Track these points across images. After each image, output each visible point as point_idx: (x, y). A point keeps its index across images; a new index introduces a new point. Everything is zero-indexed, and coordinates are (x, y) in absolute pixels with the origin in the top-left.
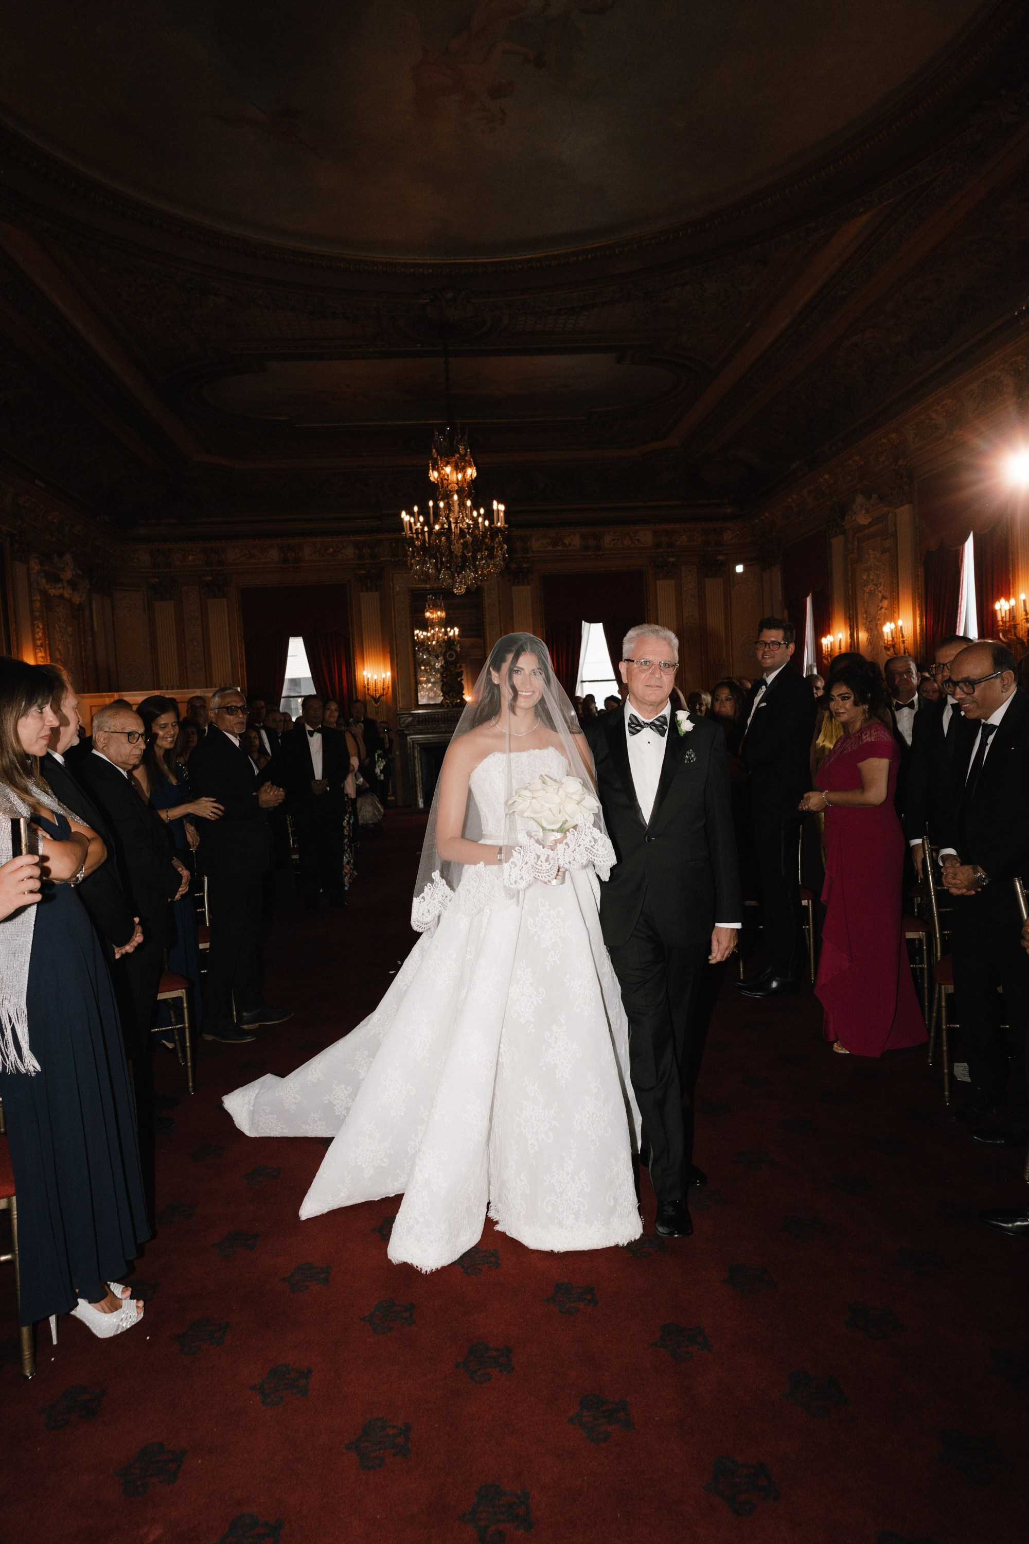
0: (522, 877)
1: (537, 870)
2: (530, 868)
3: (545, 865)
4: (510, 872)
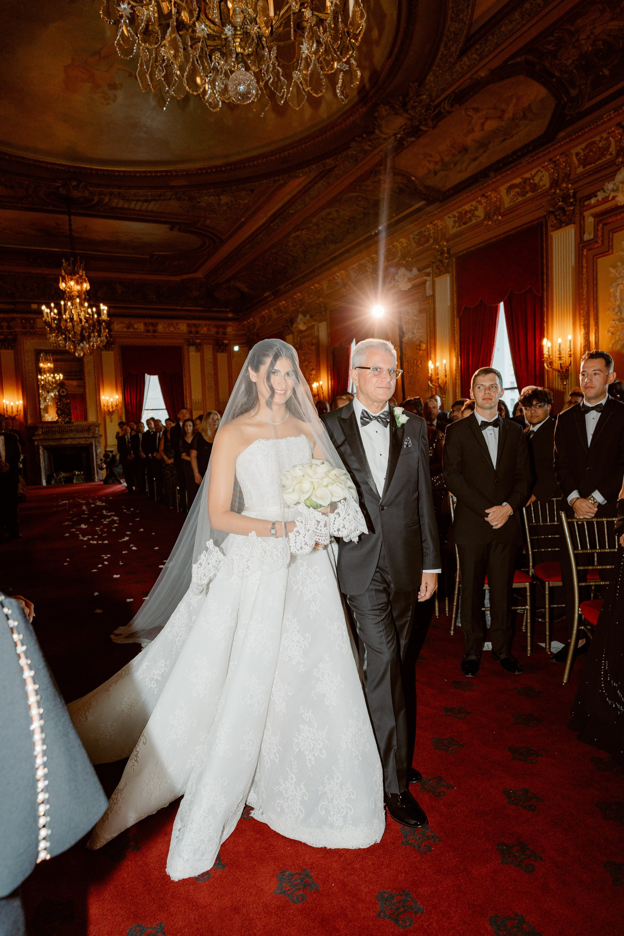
0: (306, 543)
1: (317, 534)
2: (312, 534)
3: (324, 529)
4: (295, 540)
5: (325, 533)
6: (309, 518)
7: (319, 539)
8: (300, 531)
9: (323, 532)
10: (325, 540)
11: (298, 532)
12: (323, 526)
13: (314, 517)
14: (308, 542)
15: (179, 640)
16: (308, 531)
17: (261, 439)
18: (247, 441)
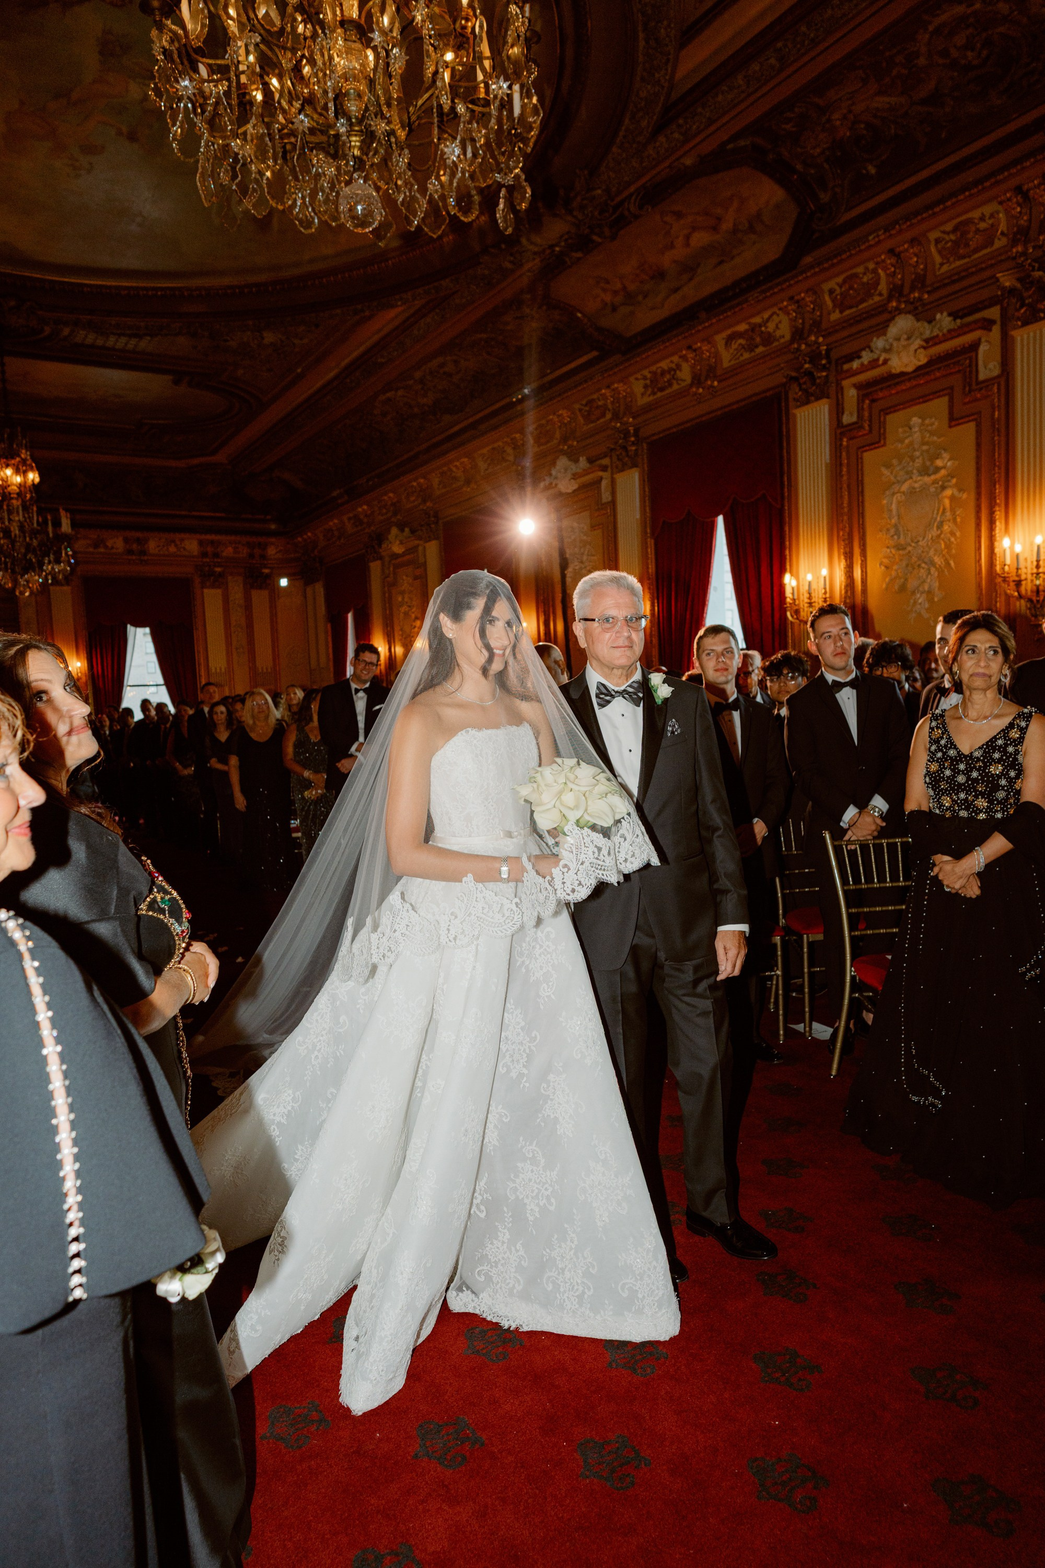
0: (580, 882)
4: (563, 879)
6: (582, 844)
8: (570, 864)
17: (470, 729)
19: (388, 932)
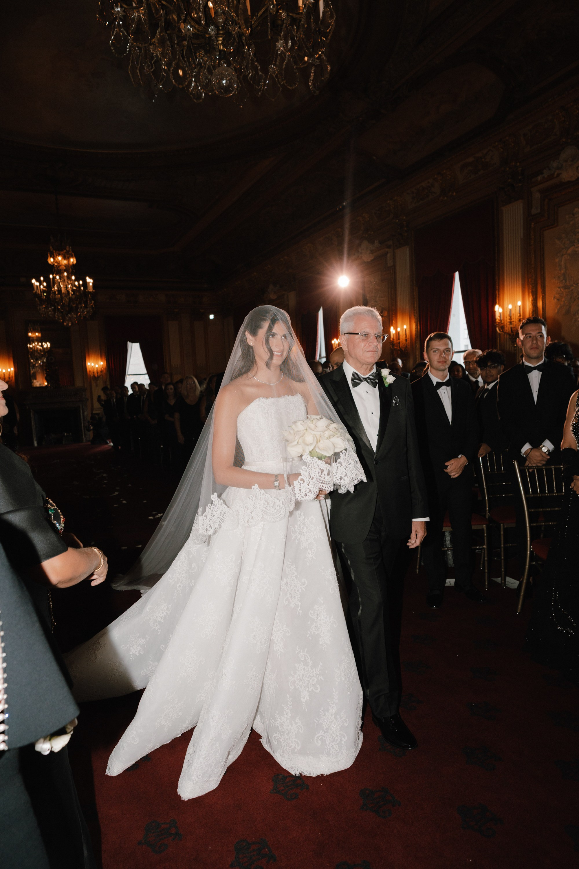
0: (310, 490)
1: (321, 482)
2: (316, 482)
3: (327, 477)
4: (300, 487)
5: (328, 480)
6: (313, 467)
7: (323, 486)
8: (305, 479)
9: (326, 480)
10: (329, 487)
11: (302, 480)
12: (326, 473)
13: (318, 466)
14: (312, 489)
15: (180, 586)
16: (312, 479)
17: (261, 398)
18: (248, 400)
19: (209, 516)
